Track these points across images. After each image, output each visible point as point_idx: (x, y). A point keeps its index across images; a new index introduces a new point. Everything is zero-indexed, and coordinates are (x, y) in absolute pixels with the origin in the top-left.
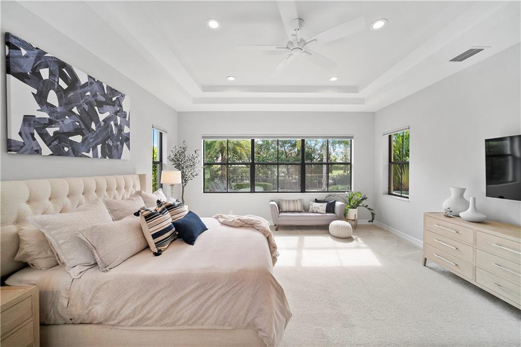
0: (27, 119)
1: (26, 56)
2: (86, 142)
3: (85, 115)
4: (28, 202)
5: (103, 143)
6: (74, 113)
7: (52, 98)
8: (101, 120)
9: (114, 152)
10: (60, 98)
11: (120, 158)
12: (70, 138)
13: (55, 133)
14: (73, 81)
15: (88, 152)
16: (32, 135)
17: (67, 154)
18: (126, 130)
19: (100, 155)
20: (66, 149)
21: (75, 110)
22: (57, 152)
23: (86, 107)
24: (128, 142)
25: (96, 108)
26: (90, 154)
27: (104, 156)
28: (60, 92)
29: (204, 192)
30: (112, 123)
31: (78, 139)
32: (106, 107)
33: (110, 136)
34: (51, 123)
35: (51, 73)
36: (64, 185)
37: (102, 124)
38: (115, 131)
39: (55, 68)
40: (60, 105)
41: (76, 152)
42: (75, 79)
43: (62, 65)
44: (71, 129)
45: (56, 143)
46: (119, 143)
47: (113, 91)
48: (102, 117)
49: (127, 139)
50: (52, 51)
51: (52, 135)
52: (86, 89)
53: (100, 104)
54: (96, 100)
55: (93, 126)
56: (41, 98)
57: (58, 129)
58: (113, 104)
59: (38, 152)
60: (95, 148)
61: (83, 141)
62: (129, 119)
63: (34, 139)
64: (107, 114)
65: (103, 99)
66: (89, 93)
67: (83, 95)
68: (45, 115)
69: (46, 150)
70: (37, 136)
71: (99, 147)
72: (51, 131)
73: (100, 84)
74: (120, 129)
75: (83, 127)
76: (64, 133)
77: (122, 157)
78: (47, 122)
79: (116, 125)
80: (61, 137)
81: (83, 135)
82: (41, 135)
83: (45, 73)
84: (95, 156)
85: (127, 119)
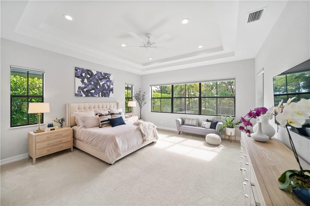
0: (79, 87)
1: (79, 71)
2: (96, 92)
3: (95, 84)
4: (78, 109)
5: (102, 92)
6: (92, 84)
7: (86, 81)
8: (101, 85)
9: (106, 95)
10: (88, 80)
11: (109, 97)
12: (91, 91)
13: (86, 90)
14: (92, 75)
15: (97, 95)
16: (80, 91)
17: (90, 96)
18: (111, 87)
19: (101, 96)
20: (89, 95)
21: (92, 83)
22: (87, 96)
23: (96, 81)
24: (112, 91)
25: (99, 81)
26: (97, 96)
27: (102, 96)
28: (88, 79)
29: (151, 112)
30: (105, 85)
31: (93, 91)
32: (103, 80)
33: (105, 89)
34: (85, 88)
35: (85, 74)
36: (87, 105)
37: (102, 86)
38: (107, 87)
39: (86, 72)
40: (88, 82)
41: (92, 95)
42: (92, 73)
43: (88, 71)
44: (91, 89)
45: (86, 93)
46: (108, 91)
47: (106, 74)
48: (101, 84)
49: (112, 90)
50: (86, 68)
51: (85, 91)
52: (95, 76)
53: (101, 80)
54: (99, 79)
55: (98, 87)
56: (83, 81)
57: (87, 89)
58: (106, 78)
59: (82, 96)
60: (99, 94)
61: (95, 92)
62: (113, 82)
63: (81, 93)
64: (104, 82)
65: (102, 78)
66: (97, 77)
67: (95, 78)
68: (84, 86)
69: (84, 95)
70: (81, 92)
71: (100, 93)
72: (85, 90)
73: (101, 73)
74: (109, 87)
75: (95, 87)
76: (89, 90)
77: (110, 96)
78: (84, 87)
79: (107, 85)
80: (88, 91)
81: (95, 90)
82: (82, 91)
83: (84, 74)
84: (99, 96)
85: (112, 83)
